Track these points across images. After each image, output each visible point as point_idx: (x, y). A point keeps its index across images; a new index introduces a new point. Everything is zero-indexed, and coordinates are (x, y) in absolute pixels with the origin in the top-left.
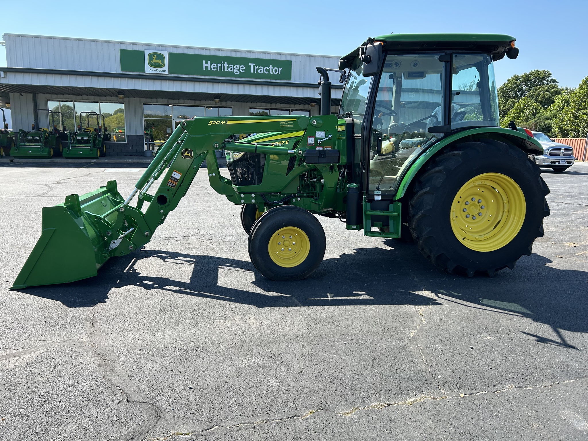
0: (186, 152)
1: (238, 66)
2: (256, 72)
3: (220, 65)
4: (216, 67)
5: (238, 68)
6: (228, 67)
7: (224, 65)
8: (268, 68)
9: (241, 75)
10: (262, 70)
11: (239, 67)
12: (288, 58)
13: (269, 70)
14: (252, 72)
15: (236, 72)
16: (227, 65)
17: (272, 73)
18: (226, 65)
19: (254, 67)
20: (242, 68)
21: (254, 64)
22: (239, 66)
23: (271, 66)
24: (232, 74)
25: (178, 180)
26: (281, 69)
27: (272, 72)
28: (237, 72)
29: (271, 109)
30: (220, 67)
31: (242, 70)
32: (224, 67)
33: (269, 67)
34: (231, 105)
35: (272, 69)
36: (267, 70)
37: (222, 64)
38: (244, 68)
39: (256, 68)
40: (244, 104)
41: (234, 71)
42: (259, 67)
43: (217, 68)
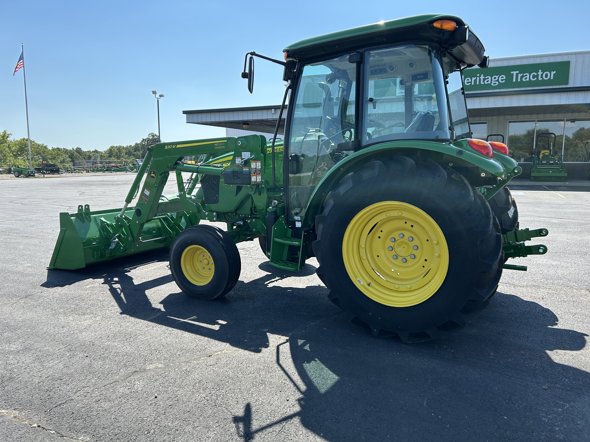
1: (497, 77)
2: (519, 80)
3: (475, 78)
4: (470, 81)
5: (496, 79)
6: (484, 80)
7: (479, 78)
8: (536, 74)
9: (500, 86)
10: (528, 77)
11: (499, 77)
12: (565, 59)
13: (537, 76)
14: (514, 80)
15: (494, 84)
16: (484, 77)
17: (541, 79)
18: (482, 77)
19: (517, 74)
20: (502, 78)
21: (518, 72)
22: (498, 76)
23: (540, 71)
24: (489, 86)
26: (555, 72)
27: (542, 77)
28: (496, 84)
29: (539, 121)
30: (475, 81)
31: (502, 80)
32: (480, 80)
33: (538, 72)
34: (485, 121)
35: (542, 75)
36: (534, 77)
37: (478, 76)
38: (504, 78)
39: (520, 75)
40: (502, 118)
41: (491, 83)
42: (524, 75)
43: (471, 82)
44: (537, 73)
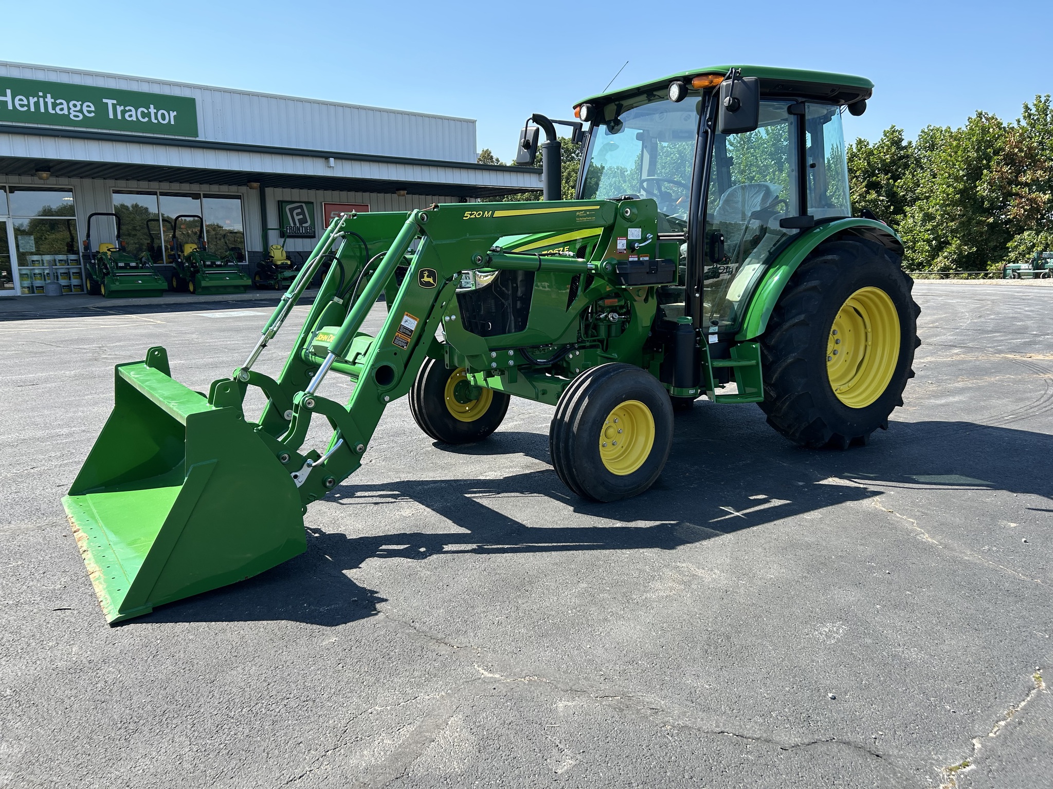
0: (426, 275)
1: (78, 104)
2: (119, 117)
3: (36, 99)
4: (25, 102)
5: (78, 108)
6: (54, 105)
7: (44, 100)
8: (146, 111)
9: (86, 121)
10: (133, 114)
11: (82, 105)
12: (187, 93)
13: (148, 115)
14: (111, 116)
15: (75, 116)
16: (53, 100)
17: (156, 121)
18: (49, 100)
19: (114, 106)
20: (88, 108)
21: (115, 102)
22: (80, 103)
23: (152, 106)
24: (65, 119)
25: (411, 331)
26: (175, 113)
27: (156, 118)
28: (78, 117)
29: (162, 194)
30: (37, 104)
31: (89, 112)
32: (46, 104)
33: (148, 108)
34: (69, 185)
35: (156, 114)
36: (144, 115)
37: (41, 97)
38: (93, 109)
39: (119, 109)
40: (99, 182)
41: (70, 113)
42: (127, 108)
43: (28, 106)
44: (148, 110)
